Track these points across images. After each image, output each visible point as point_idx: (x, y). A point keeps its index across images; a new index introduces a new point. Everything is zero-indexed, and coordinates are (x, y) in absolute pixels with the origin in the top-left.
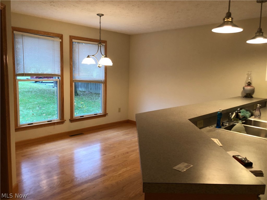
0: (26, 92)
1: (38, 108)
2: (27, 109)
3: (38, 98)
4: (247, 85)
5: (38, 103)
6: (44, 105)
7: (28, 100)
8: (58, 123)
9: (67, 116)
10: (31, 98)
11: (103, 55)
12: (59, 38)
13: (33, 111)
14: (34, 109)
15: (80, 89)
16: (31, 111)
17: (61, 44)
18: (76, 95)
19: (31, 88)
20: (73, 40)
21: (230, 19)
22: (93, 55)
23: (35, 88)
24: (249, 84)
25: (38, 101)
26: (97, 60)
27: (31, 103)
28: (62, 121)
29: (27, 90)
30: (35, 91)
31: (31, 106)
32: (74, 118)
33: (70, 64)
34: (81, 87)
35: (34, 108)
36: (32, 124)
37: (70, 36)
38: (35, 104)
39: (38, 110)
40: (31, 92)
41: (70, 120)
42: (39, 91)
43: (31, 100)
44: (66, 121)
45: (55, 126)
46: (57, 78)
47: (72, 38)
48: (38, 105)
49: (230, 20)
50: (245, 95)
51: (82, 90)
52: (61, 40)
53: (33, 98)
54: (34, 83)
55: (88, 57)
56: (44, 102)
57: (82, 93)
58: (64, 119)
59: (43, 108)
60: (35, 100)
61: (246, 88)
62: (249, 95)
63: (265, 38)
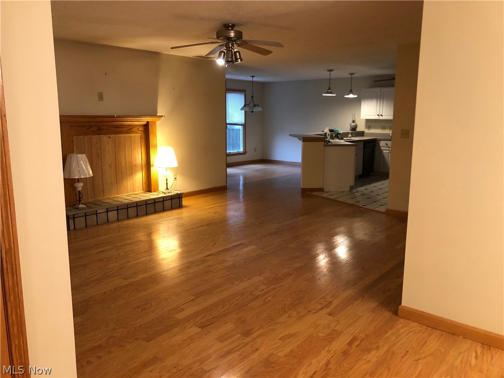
4: (352, 122)
11: (255, 105)
24: (354, 122)
49: (330, 91)
50: (351, 128)
55: (245, 106)
61: (352, 124)
62: (354, 129)
63: (354, 95)
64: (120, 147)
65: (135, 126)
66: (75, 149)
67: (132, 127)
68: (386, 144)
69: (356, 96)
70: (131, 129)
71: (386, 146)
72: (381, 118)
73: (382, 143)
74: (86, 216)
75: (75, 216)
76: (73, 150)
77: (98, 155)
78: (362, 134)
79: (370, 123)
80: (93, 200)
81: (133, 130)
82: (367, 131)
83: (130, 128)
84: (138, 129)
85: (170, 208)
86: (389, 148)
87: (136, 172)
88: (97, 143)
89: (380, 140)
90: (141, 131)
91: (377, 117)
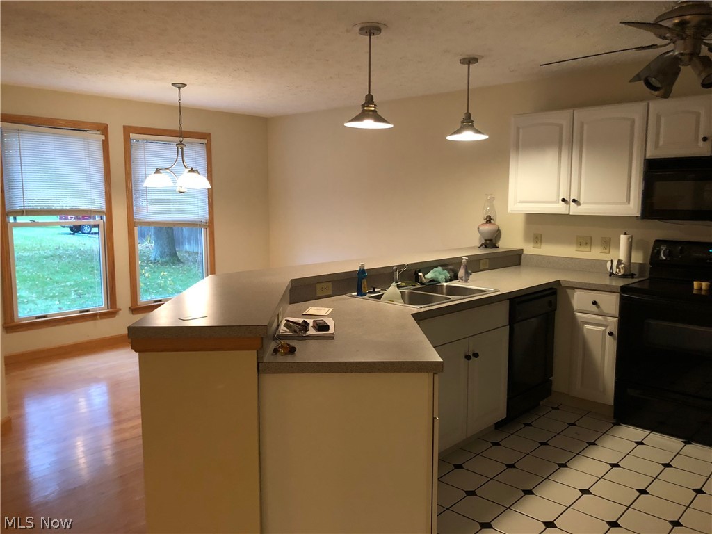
0: (47, 257)
1: (73, 296)
2: (46, 299)
3: (76, 273)
4: (485, 222)
5: (77, 284)
6: (91, 287)
7: (51, 276)
8: (103, 315)
9: (123, 300)
10: (58, 272)
11: (186, 168)
12: (99, 132)
13: (63, 301)
14: (65, 298)
15: (187, 247)
16: (57, 302)
17: (106, 144)
18: (175, 262)
19: (59, 248)
20: (132, 136)
21: (371, 107)
22: (168, 169)
23: (71, 247)
24: (489, 220)
25: (75, 278)
26: (175, 176)
27: (57, 283)
28: (111, 312)
29: (49, 253)
30: (69, 256)
31: (57, 291)
32: (138, 304)
33: (127, 187)
34: (189, 243)
35: (64, 295)
36: (45, 317)
37: (124, 127)
38: (67, 286)
39: (74, 301)
40: (60, 257)
41: (130, 308)
42: (80, 255)
43: (57, 278)
44: (120, 310)
45: (97, 321)
46: (97, 218)
47: (128, 131)
48: (76, 289)
49: (373, 109)
50: (483, 242)
51: (191, 250)
52: (103, 137)
53: (64, 272)
54: (70, 234)
55: (157, 171)
56: (90, 280)
57: (191, 258)
58: (116, 308)
59: (87, 296)
60: (68, 276)
61: (482, 228)
62: (490, 242)
63: (478, 132)
68: (595, 303)
69: (484, 137)
71: (594, 308)
72: (574, 210)
73: (580, 300)
78: (514, 259)
79: (539, 224)
82: (529, 249)
86: (604, 315)
89: (573, 288)
91: (560, 208)
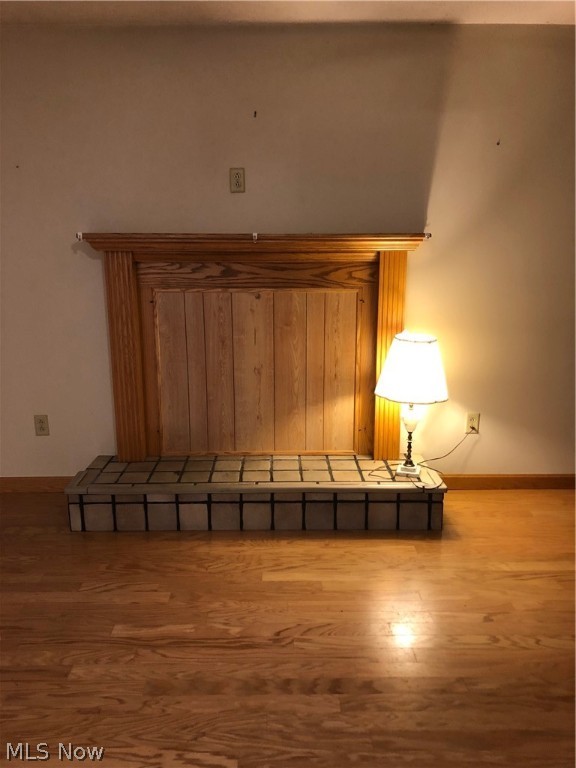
64: (288, 324)
65: (339, 266)
66: (157, 322)
67: (332, 267)
70: (327, 273)
74: (114, 503)
75: (85, 500)
76: (154, 323)
77: (223, 342)
80: (204, 453)
81: (333, 276)
83: (323, 270)
84: (350, 273)
85: (394, 526)
87: (335, 396)
88: (220, 309)
90: (361, 280)
